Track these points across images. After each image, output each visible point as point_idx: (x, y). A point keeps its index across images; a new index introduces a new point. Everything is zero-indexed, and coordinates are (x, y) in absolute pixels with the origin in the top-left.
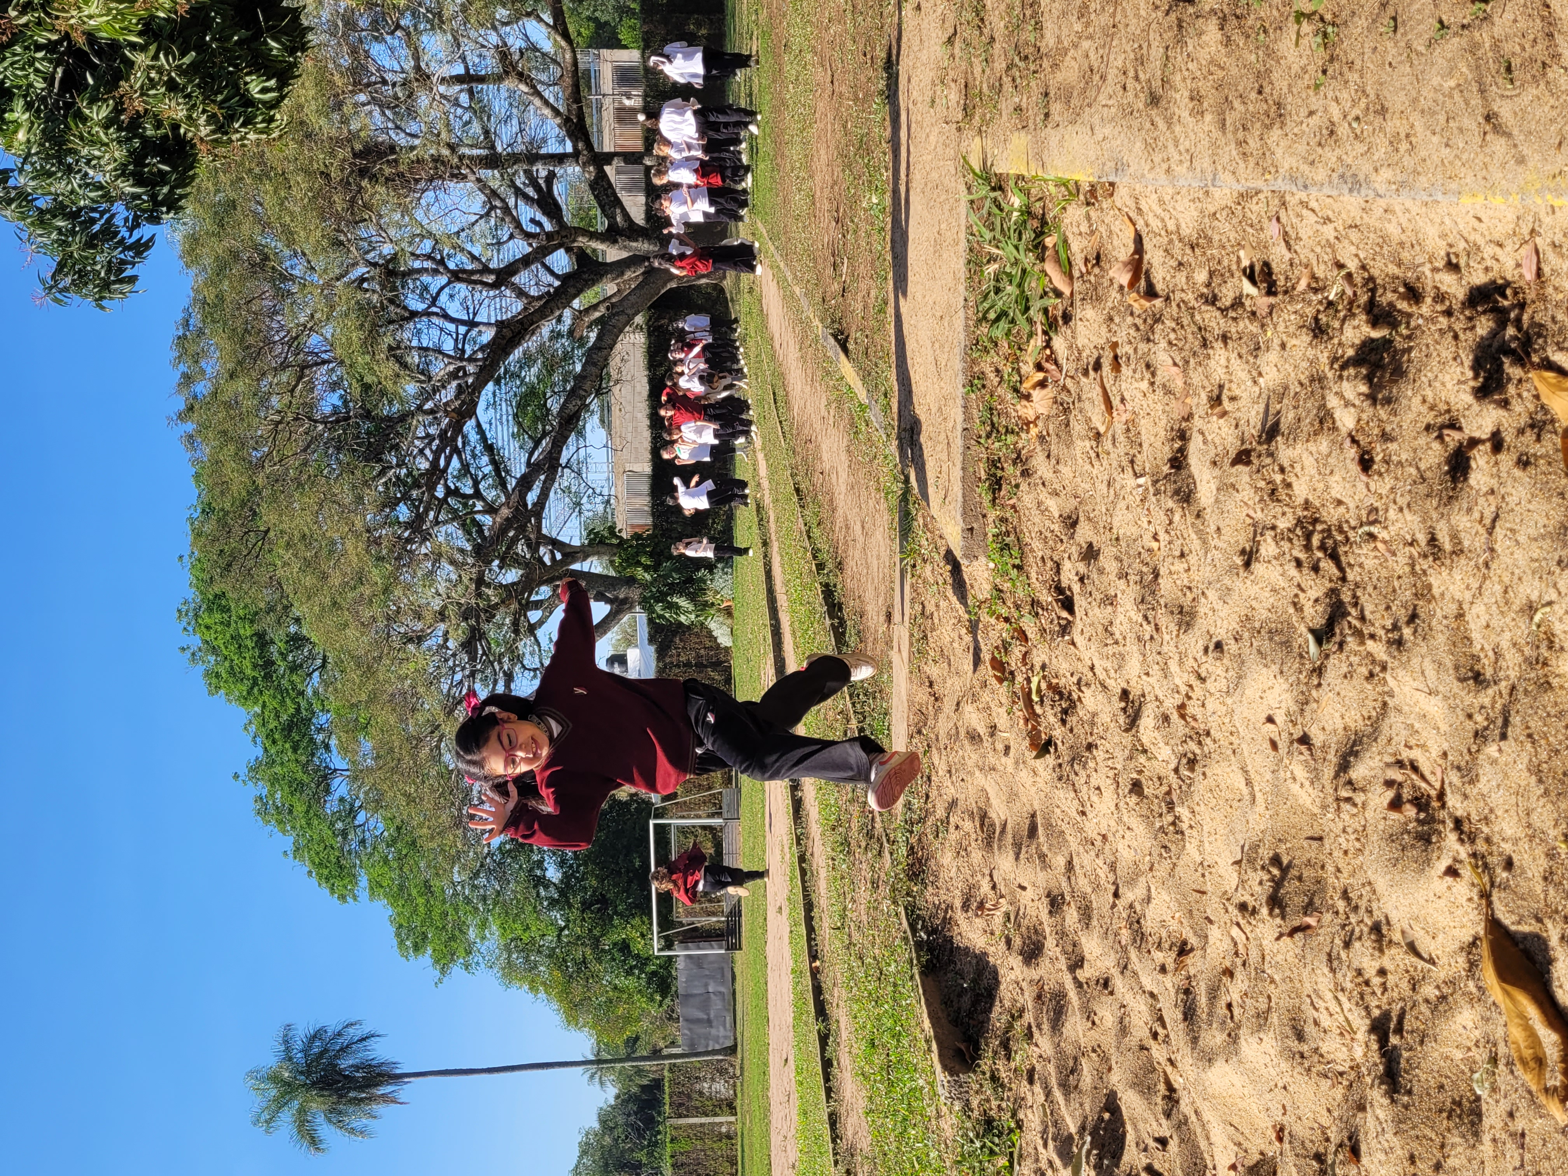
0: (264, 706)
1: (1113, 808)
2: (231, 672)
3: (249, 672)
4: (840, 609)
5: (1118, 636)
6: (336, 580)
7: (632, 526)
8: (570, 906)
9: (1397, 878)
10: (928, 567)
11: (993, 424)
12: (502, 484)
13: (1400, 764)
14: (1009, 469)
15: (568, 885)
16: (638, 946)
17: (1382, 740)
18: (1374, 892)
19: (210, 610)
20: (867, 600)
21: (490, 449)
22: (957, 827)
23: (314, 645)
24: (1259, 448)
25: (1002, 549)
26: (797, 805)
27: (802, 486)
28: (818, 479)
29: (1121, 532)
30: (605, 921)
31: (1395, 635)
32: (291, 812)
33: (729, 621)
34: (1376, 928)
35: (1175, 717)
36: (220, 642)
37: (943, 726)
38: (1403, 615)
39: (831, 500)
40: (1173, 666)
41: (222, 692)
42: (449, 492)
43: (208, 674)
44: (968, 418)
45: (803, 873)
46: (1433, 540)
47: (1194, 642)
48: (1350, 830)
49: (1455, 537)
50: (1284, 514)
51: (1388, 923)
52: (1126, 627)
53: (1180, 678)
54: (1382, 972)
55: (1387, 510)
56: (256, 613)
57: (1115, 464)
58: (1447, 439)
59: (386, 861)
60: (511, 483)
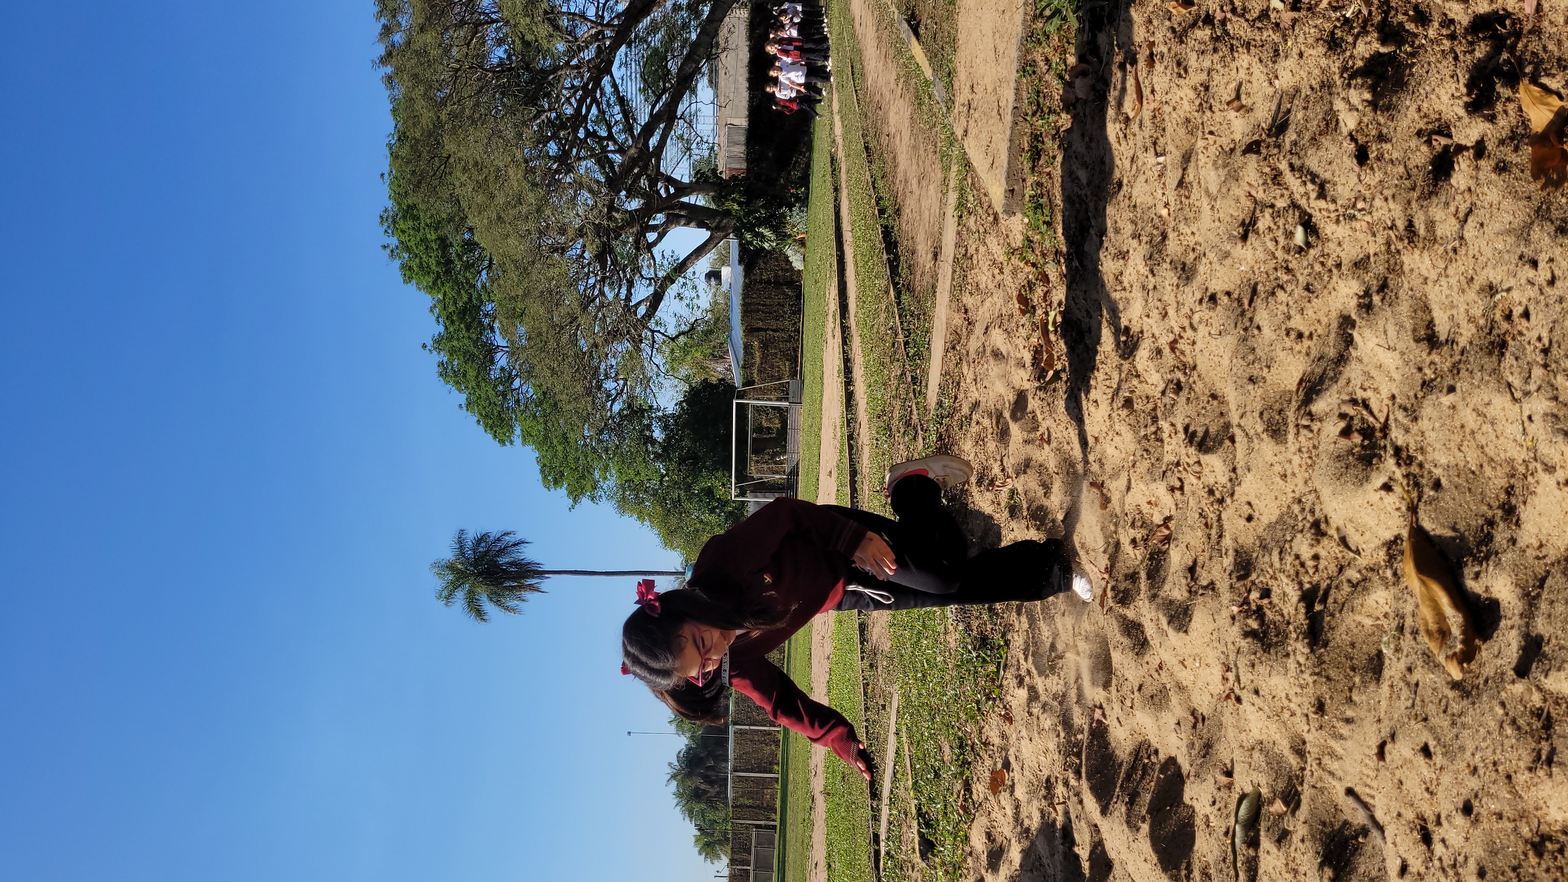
0: (445, 294)
1: (1106, 418)
2: (421, 266)
3: (434, 267)
4: (896, 247)
5: (1126, 284)
6: (501, 199)
7: (731, 169)
8: (671, 460)
9: (1339, 488)
10: (972, 219)
11: (1038, 104)
12: (629, 129)
13: (1354, 402)
14: (1049, 143)
15: (669, 443)
16: (720, 492)
17: (1342, 382)
18: (1318, 498)
19: (404, 217)
20: (918, 240)
21: (622, 101)
22: (978, 423)
23: (483, 249)
24: (1269, 140)
25: (1036, 208)
26: (849, 396)
27: (871, 145)
28: (884, 140)
29: (1138, 201)
30: (695, 473)
31: (1367, 301)
32: (465, 376)
33: (802, 250)
34: (1316, 525)
35: (1167, 351)
36: (412, 243)
37: (974, 344)
38: (1375, 285)
39: (895, 158)
40: (1171, 312)
41: (414, 281)
42: (588, 134)
43: (403, 267)
44: (1018, 97)
45: (851, 447)
46: (1410, 226)
47: (1191, 295)
48: (1304, 450)
49: (1431, 225)
50: (1282, 196)
51: (1327, 521)
52: (1134, 277)
53: (1175, 321)
54: (1316, 557)
55: (1373, 199)
56: (439, 222)
57: (1140, 144)
58: (1434, 143)
59: (535, 417)
60: (637, 130)
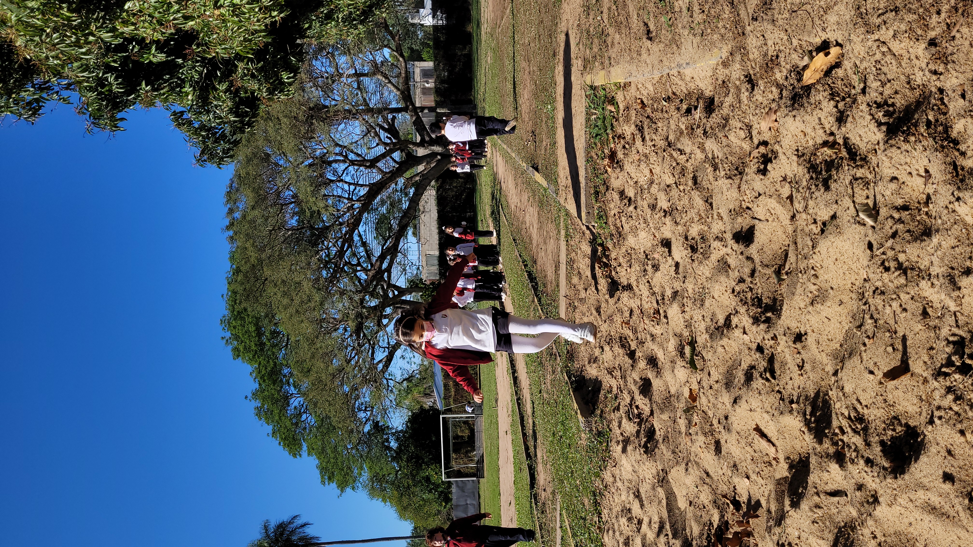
0: (260, 363)
3: (253, 348)
7: (430, 279)
8: (402, 460)
12: (369, 259)
15: (400, 449)
19: (235, 319)
20: (547, 270)
21: (364, 244)
30: (418, 467)
36: (240, 334)
41: (240, 358)
43: (234, 349)
